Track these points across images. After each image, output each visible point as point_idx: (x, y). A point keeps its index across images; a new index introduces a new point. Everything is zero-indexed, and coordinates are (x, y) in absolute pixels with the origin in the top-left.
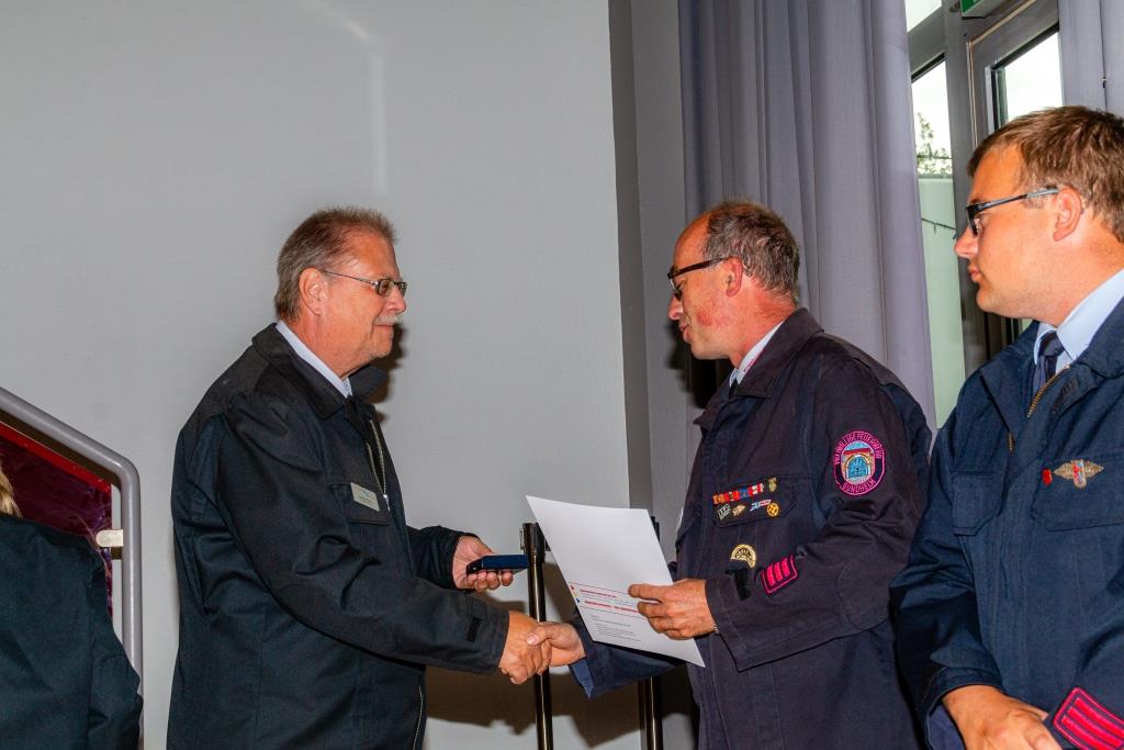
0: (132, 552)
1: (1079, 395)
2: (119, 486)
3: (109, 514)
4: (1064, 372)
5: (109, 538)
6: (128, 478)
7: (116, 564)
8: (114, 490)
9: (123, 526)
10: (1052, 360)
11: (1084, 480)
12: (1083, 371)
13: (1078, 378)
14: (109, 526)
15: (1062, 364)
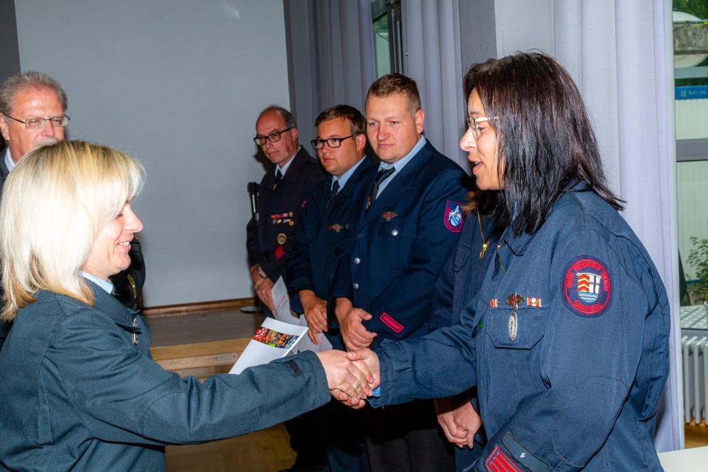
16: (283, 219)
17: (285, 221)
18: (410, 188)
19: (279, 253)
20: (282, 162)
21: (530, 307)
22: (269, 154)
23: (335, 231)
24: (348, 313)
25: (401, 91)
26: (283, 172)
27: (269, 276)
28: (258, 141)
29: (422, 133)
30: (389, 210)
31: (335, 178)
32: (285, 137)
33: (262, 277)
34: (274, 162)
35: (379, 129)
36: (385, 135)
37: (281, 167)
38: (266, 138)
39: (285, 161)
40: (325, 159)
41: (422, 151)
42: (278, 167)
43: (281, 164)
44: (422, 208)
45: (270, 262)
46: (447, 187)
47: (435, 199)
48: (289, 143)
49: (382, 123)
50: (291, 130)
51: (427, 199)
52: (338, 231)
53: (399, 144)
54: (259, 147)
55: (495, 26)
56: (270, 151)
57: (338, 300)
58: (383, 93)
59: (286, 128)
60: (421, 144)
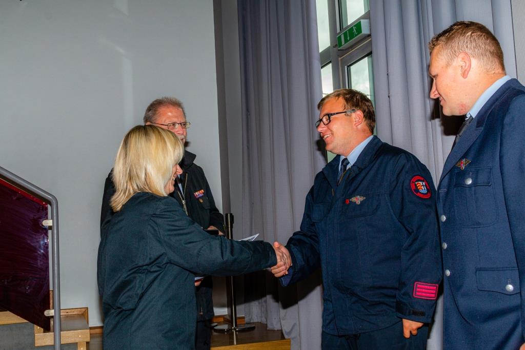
0: (55, 227)
1: (354, 175)
2: (51, 205)
3: (47, 214)
4: (349, 169)
5: (48, 223)
6: (54, 202)
7: (50, 232)
8: (49, 206)
9: (52, 218)
10: (345, 167)
11: (359, 202)
12: (355, 168)
13: (353, 170)
14: (47, 218)
15: (349, 167)
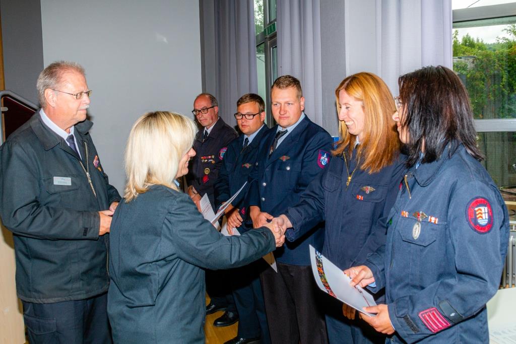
16: (208, 159)
17: (210, 161)
18: (297, 142)
19: (205, 179)
20: (208, 125)
21: (430, 222)
22: (201, 121)
23: (246, 167)
24: (258, 215)
25: (293, 86)
26: (209, 131)
27: (198, 193)
28: (195, 113)
29: (303, 111)
30: (284, 155)
31: (246, 137)
32: (211, 111)
33: (195, 193)
34: (203, 125)
35: (281, 107)
36: (284, 111)
37: (207, 129)
38: (199, 111)
39: (210, 125)
40: (242, 126)
41: (303, 121)
42: (205, 129)
43: (208, 127)
44: (305, 154)
45: (200, 184)
46: (320, 142)
47: (313, 149)
48: (213, 114)
49: (283, 104)
50: (215, 107)
51: (308, 149)
52: (248, 167)
53: (292, 117)
54: (195, 116)
55: (345, 51)
56: (201, 119)
57: (252, 207)
58: (283, 87)
59: (211, 106)
60: (302, 117)
